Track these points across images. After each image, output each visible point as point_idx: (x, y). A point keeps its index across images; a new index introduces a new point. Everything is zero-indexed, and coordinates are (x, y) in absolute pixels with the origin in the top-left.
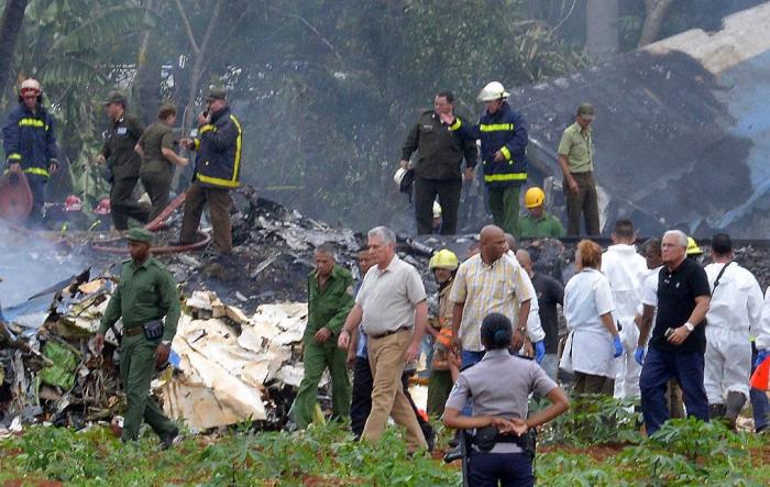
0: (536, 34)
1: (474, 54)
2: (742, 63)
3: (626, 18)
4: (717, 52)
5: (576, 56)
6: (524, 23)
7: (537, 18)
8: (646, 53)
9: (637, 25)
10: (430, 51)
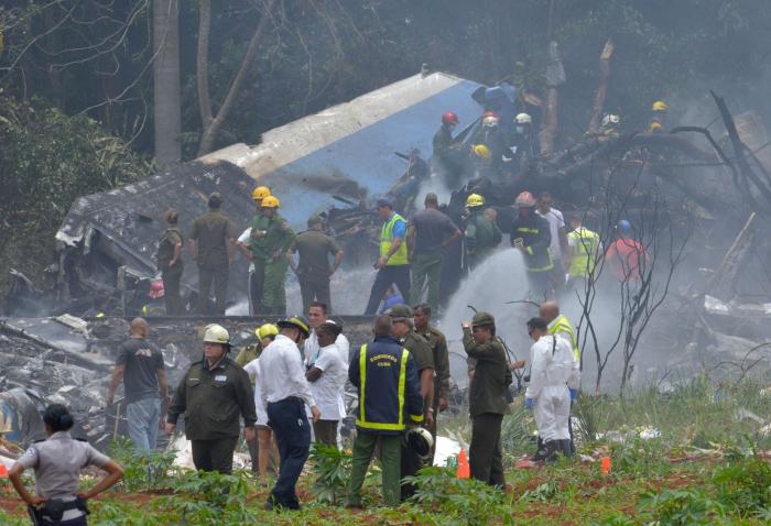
0: (113, 148)
1: (63, 166)
2: (279, 170)
3: (187, 134)
4: (257, 161)
5: (148, 165)
6: (104, 139)
7: (114, 135)
8: (200, 164)
9: (196, 139)
10: (27, 164)
